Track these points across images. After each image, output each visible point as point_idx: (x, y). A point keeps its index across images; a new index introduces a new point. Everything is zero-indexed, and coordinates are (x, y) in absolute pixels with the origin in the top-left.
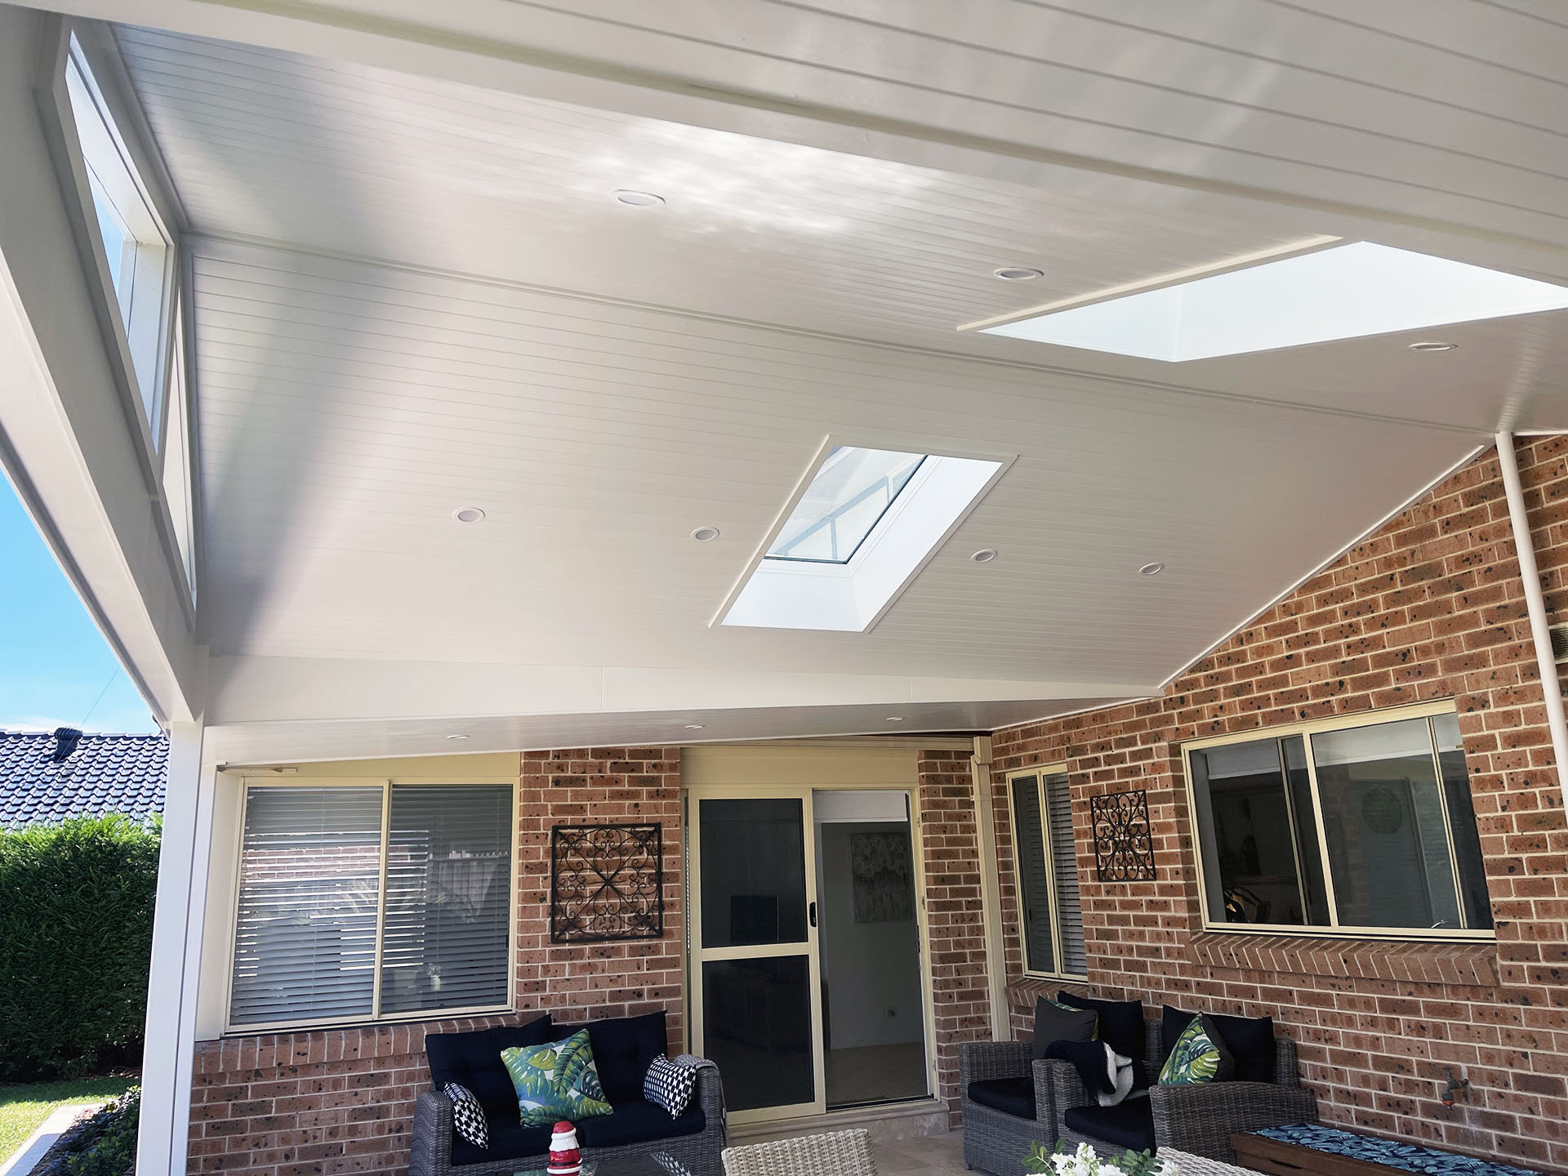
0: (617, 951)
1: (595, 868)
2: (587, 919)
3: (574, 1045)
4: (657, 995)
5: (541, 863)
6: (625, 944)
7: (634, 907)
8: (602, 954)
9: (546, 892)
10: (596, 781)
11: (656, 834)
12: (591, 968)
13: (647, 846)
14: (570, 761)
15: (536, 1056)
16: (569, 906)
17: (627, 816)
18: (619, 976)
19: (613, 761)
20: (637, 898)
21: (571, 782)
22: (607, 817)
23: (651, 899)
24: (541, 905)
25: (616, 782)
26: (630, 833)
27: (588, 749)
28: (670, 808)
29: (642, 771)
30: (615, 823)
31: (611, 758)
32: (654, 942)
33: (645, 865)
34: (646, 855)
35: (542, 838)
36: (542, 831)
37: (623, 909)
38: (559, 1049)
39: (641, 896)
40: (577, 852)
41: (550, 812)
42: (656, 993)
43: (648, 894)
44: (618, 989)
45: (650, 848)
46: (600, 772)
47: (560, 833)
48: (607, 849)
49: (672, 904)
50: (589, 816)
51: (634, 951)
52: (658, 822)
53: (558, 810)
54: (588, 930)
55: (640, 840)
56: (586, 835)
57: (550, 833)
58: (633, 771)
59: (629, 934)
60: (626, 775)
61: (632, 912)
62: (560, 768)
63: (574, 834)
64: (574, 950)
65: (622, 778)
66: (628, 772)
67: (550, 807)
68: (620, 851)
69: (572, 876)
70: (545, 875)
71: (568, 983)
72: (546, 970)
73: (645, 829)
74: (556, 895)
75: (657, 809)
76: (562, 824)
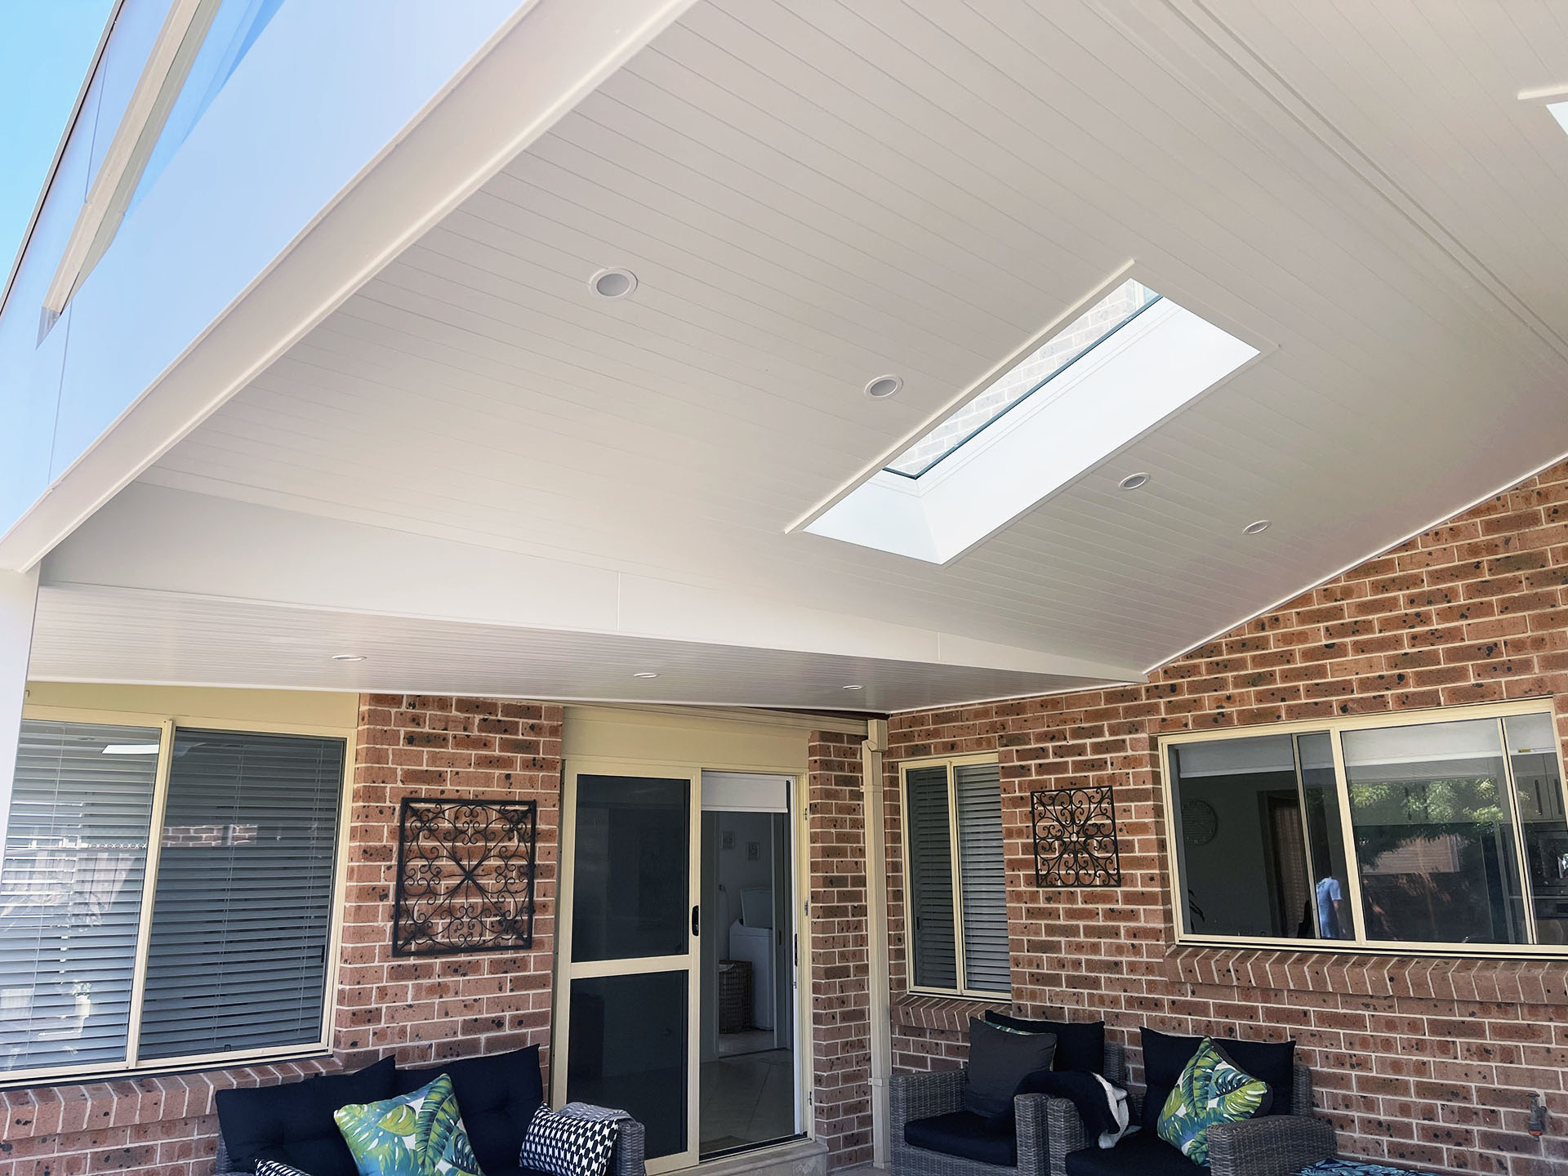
0: (475, 967)
1: (454, 856)
2: (440, 924)
3: (436, 1097)
4: (520, 1023)
5: (385, 846)
6: (485, 958)
7: (498, 909)
8: (456, 971)
9: (389, 887)
10: (460, 742)
11: (530, 815)
12: (440, 990)
13: (518, 830)
14: (428, 713)
15: (389, 1115)
16: (418, 906)
17: (496, 790)
18: (475, 1000)
19: (482, 717)
20: (503, 896)
21: (428, 740)
22: (472, 789)
23: (520, 899)
24: (381, 903)
25: (485, 745)
26: (499, 811)
27: (451, 698)
28: (548, 783)
29: (517, 734)
30: (481, 797)
31: (480, 713)
32: (521, 954)
33: (515, 855)
34: (516, 841)
35: (387, 812)
36: (388, 804)
37: (486, 911)
38: (418, 1104)
39: (508, 895)
40: (433, 833)
41: (399, 778)
42: (519, 1022)
43: (516, 892)
44: (474, 1017)
45: (522, 832)
46: (465, 729)
47: (412, 808)
48: (470, 832)
49: (544, 906)
50: (449, 787)
51: (496, 967)
52: (533, 799)
53: (410, 777)
54: (439, 939)
55: (510, 821)
56: (443, 812)
57: (398, 807)
58: (505, 731)
59: (490, 944)
60: (498, 736)
61: (496, 915)
62: (416, 720)
63: (428, 810)
64: (421, 965)
65: (493, 740)
66: (501, 733)
67: (399, 773)
68: (486, 835)
69: (424, 866)
70: (388, 863)
71: (410, 1011)
72: (383, 993)
73: (517, 807)
74: (401, 892)
75: (532, 782)
76: (414, 795)
